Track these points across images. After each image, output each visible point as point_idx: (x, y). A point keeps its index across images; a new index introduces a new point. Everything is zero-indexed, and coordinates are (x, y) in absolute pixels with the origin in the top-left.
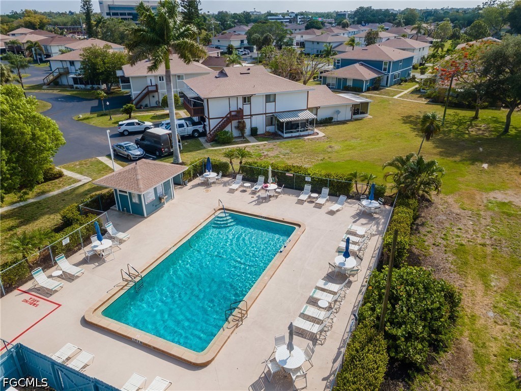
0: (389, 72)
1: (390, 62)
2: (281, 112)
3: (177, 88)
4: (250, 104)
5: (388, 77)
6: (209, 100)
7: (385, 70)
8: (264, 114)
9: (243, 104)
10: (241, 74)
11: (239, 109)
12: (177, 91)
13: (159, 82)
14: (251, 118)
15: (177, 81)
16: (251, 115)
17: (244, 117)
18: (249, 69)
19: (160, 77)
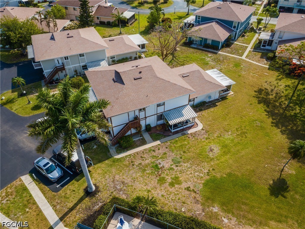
0: (237, 29)
1: (239, 23)
2: (169, 110)
3: (80, 63)
4: (145, 111)
5: (236, 33)
6: (112, 118)
7: (234, 27)
8: (156, 114)
9: (139, 112)
10: (135, 79)
11: (136, 116)
12: (80, 65)
13: (65, 61)
14: (145, 119)
15: (80, 58)
16: (146, 118)
17: (141, 120)
18: (140, 72)
19: (65, 57)
